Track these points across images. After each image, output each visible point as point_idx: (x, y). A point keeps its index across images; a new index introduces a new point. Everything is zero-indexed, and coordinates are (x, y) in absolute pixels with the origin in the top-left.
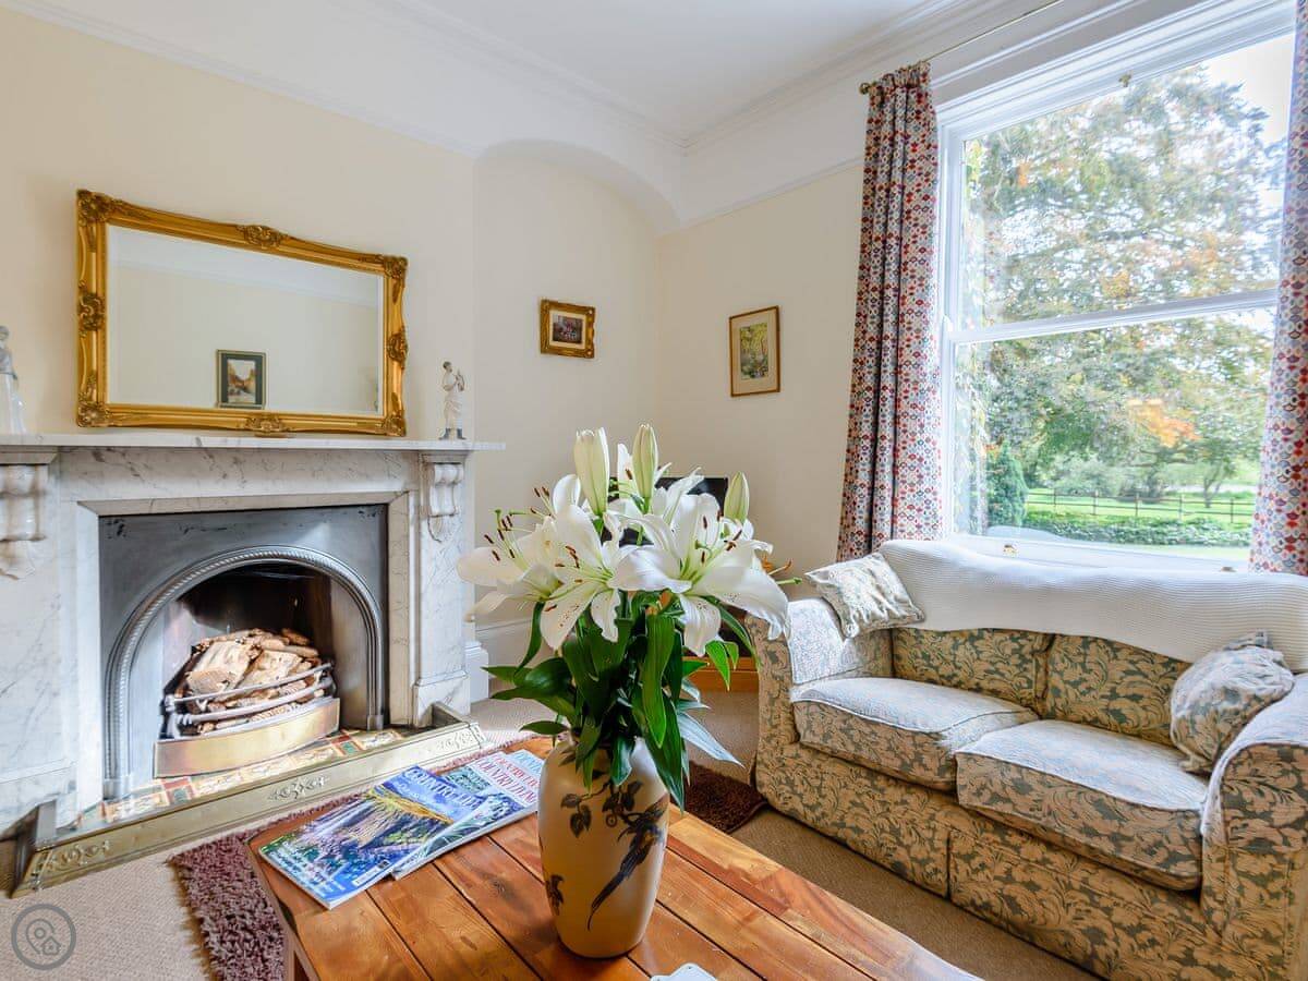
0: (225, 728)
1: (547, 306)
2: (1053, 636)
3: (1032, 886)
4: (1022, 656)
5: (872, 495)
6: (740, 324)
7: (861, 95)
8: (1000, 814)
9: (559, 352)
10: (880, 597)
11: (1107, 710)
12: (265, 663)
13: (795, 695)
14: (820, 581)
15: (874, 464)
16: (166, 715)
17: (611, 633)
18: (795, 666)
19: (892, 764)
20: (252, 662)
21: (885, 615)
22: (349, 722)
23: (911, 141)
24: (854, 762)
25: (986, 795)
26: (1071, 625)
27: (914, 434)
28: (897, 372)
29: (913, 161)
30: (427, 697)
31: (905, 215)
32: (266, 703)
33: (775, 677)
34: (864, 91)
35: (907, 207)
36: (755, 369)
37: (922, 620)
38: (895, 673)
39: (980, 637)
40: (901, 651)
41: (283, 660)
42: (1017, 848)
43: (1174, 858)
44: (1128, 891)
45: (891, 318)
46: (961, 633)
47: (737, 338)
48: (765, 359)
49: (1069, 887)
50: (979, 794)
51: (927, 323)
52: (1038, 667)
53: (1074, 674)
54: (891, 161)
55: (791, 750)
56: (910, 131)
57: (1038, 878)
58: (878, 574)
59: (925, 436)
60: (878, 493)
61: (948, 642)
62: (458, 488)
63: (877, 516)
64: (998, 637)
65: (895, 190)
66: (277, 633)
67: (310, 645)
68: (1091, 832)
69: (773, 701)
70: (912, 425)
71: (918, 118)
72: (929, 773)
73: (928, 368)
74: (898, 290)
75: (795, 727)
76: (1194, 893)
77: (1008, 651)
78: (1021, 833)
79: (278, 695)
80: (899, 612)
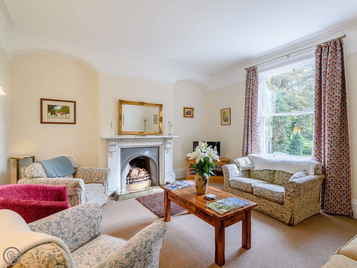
0: (136, 183)
1: (185, 108)
2: (275, 171)
3: (263, 205)
4: (270, 174)
5: (247, 145)
6: (223, 111)
7: (245, 70)
8: (259, 195)
9: (187, 117)
10: (246, 164)
11: (282, 183)
12: (141, 173)
13: (230, 179)
14: (236, 161)
15: (248, 140)
16: (127, 180)
17: (203, 161)
18: (230, 174)
19: (244, 189)
20: (139, 173)
21: (247, 167)
22: (153, 185)
23: (254, 80)
24: (239, 189)
25: (257, 192)
26: (277, 169)
27: (255, 134)
28: (251, 123)
29: (254, 84)
30: (166, 180)
31: (253, 94)
32: (141, 180)
33: (226, 176)
34: (246, 69)
35: (253, 93)
36: (226, 120)
37: (254, 168)
38: (250, 178)
39: (263, 171)
40: (251, 174)
41: (143, 173)
42: (261, 200)
43: (280, 198)
44: (275, 204)
45: (250, 113)
46: (260, 170)
47: (222, 113)
48: (228, 118)
49: (268, 205)
50: (256, 192)
51: (257, 114)
52: (273, 176)
53: (277, 177)
54: (250, 84)
55: (229, 188)
56: (254, 78)
57: (264, 204)
58: (246, 160)
59: (257, 135)
60: (248, 145)
61: (258, 172)
62: (171, 144)
63: (248, 150)
64: (266, 171)
65: (251, 89)
66: (141, 168)
67: (146, 171)
68: (270, 196)
69: (226, 180)
70: (254, 133)
71: (255, 76)
72: (249, 190)
73: (257, 122)
74: (251, 108)
75: (230, 185)
76: (282, 204)
77: (268, 173)
78: (262, 198)
79: (143, 178)
80: (250, 167)
